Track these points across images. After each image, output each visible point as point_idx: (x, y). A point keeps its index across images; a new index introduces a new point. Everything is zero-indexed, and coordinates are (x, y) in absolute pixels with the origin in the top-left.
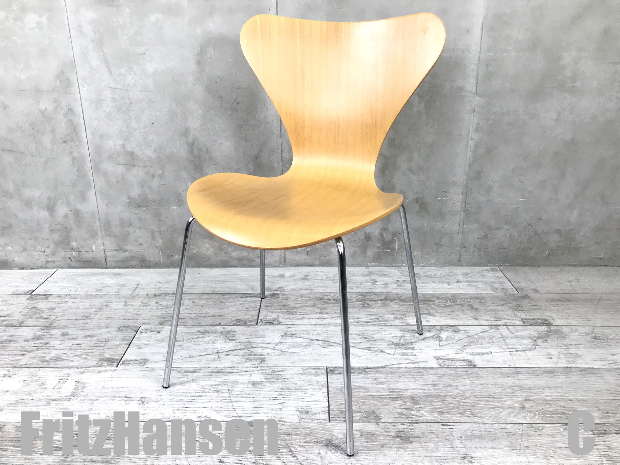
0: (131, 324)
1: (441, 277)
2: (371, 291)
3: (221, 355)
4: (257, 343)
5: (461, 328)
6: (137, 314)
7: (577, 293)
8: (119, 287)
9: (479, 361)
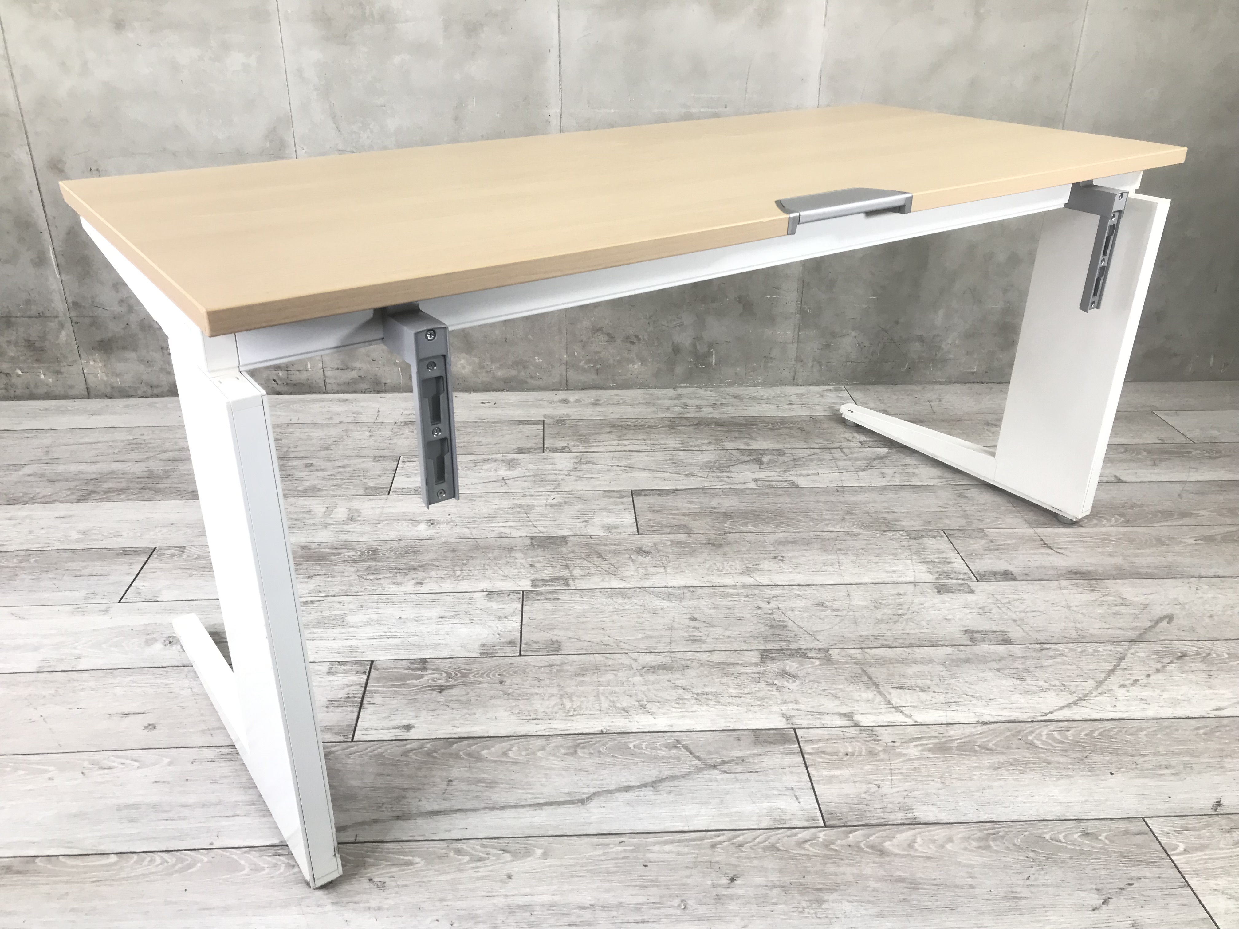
0: (387, 454)
1: (768, 399)
2: (681, 416)
3: (508, 481)
4: (548, 470)
5: (786, 451)
6: (390, 444)
7: (934, 413)
8: (354, 415)
9: (803, 482)
